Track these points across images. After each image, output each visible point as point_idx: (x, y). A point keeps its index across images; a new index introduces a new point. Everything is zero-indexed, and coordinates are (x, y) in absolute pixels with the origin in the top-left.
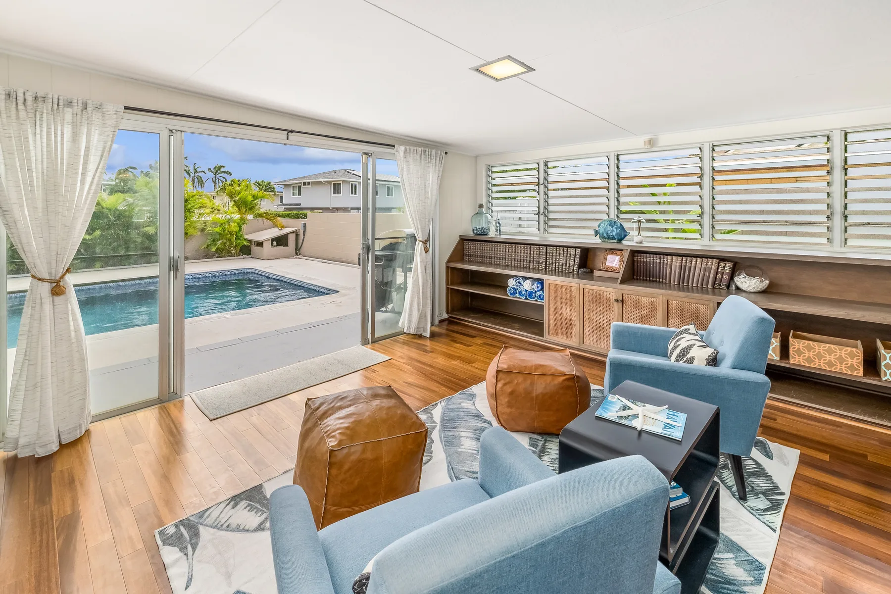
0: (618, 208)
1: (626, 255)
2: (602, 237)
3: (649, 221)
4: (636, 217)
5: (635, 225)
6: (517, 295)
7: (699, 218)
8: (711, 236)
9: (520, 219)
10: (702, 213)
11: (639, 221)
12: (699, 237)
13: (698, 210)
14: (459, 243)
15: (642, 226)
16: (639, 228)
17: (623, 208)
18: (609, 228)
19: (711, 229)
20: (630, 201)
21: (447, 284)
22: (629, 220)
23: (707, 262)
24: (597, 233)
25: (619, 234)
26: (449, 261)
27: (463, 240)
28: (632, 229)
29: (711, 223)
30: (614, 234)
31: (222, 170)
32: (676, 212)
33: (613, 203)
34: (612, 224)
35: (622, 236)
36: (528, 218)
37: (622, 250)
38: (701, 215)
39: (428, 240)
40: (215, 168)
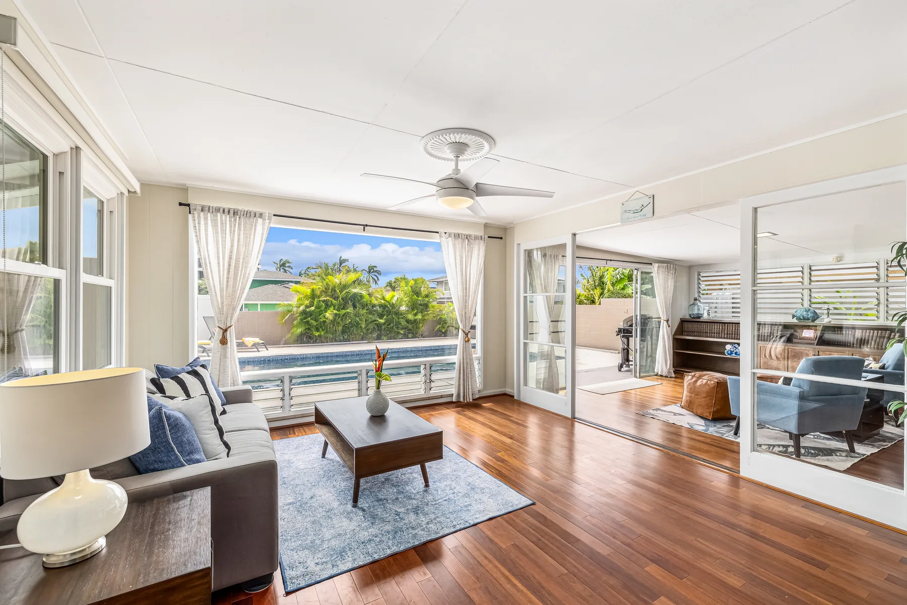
0: (810, 301)
1: (820, 328)
2: (799, 319)
3: (835, 309)
4: (826, 306)
5: (826, 312)
6: (734, 355)
7: (876, 307)
8: (885, 318)
9: (716, 308)
10: (879, 303)
11: (828, 309)
12: (876, 319)
13: (876, 302)
14: (680, 323)
15: (830, 312)
16: (828, 313)
17: (813, 300)
18: (805, 313)
19: (886, 314)
20: (819, 296)
21: (673, 349)
22: (820, 308)
23: (882, 332)
24: (794, 316)
25: (813, 317)
26: (675, 334)
27: (683, 321)
28: (823, 314)
29: (886, 309)
30: (809, 316)
31: (375, 269)
32: (859, 303)
33: (806, 298)
34: (807, 311)
35: (816, 318)
36: (721, 307)
37: (816, 326)
38: (878, 305)
39: (668, 320)
40: (369, 267)
